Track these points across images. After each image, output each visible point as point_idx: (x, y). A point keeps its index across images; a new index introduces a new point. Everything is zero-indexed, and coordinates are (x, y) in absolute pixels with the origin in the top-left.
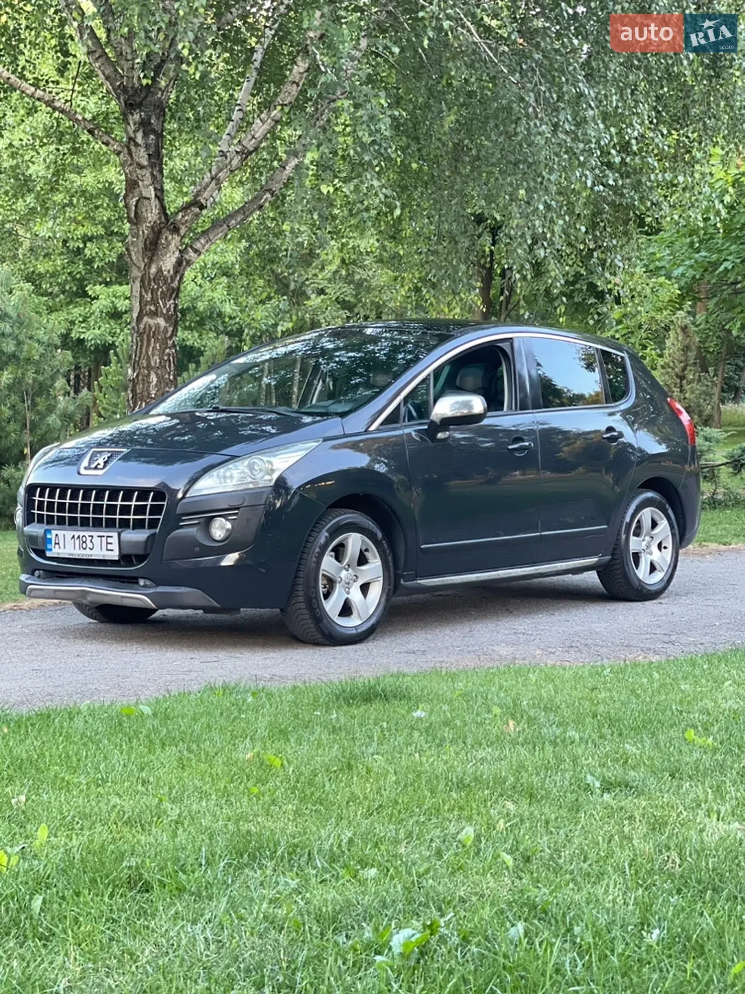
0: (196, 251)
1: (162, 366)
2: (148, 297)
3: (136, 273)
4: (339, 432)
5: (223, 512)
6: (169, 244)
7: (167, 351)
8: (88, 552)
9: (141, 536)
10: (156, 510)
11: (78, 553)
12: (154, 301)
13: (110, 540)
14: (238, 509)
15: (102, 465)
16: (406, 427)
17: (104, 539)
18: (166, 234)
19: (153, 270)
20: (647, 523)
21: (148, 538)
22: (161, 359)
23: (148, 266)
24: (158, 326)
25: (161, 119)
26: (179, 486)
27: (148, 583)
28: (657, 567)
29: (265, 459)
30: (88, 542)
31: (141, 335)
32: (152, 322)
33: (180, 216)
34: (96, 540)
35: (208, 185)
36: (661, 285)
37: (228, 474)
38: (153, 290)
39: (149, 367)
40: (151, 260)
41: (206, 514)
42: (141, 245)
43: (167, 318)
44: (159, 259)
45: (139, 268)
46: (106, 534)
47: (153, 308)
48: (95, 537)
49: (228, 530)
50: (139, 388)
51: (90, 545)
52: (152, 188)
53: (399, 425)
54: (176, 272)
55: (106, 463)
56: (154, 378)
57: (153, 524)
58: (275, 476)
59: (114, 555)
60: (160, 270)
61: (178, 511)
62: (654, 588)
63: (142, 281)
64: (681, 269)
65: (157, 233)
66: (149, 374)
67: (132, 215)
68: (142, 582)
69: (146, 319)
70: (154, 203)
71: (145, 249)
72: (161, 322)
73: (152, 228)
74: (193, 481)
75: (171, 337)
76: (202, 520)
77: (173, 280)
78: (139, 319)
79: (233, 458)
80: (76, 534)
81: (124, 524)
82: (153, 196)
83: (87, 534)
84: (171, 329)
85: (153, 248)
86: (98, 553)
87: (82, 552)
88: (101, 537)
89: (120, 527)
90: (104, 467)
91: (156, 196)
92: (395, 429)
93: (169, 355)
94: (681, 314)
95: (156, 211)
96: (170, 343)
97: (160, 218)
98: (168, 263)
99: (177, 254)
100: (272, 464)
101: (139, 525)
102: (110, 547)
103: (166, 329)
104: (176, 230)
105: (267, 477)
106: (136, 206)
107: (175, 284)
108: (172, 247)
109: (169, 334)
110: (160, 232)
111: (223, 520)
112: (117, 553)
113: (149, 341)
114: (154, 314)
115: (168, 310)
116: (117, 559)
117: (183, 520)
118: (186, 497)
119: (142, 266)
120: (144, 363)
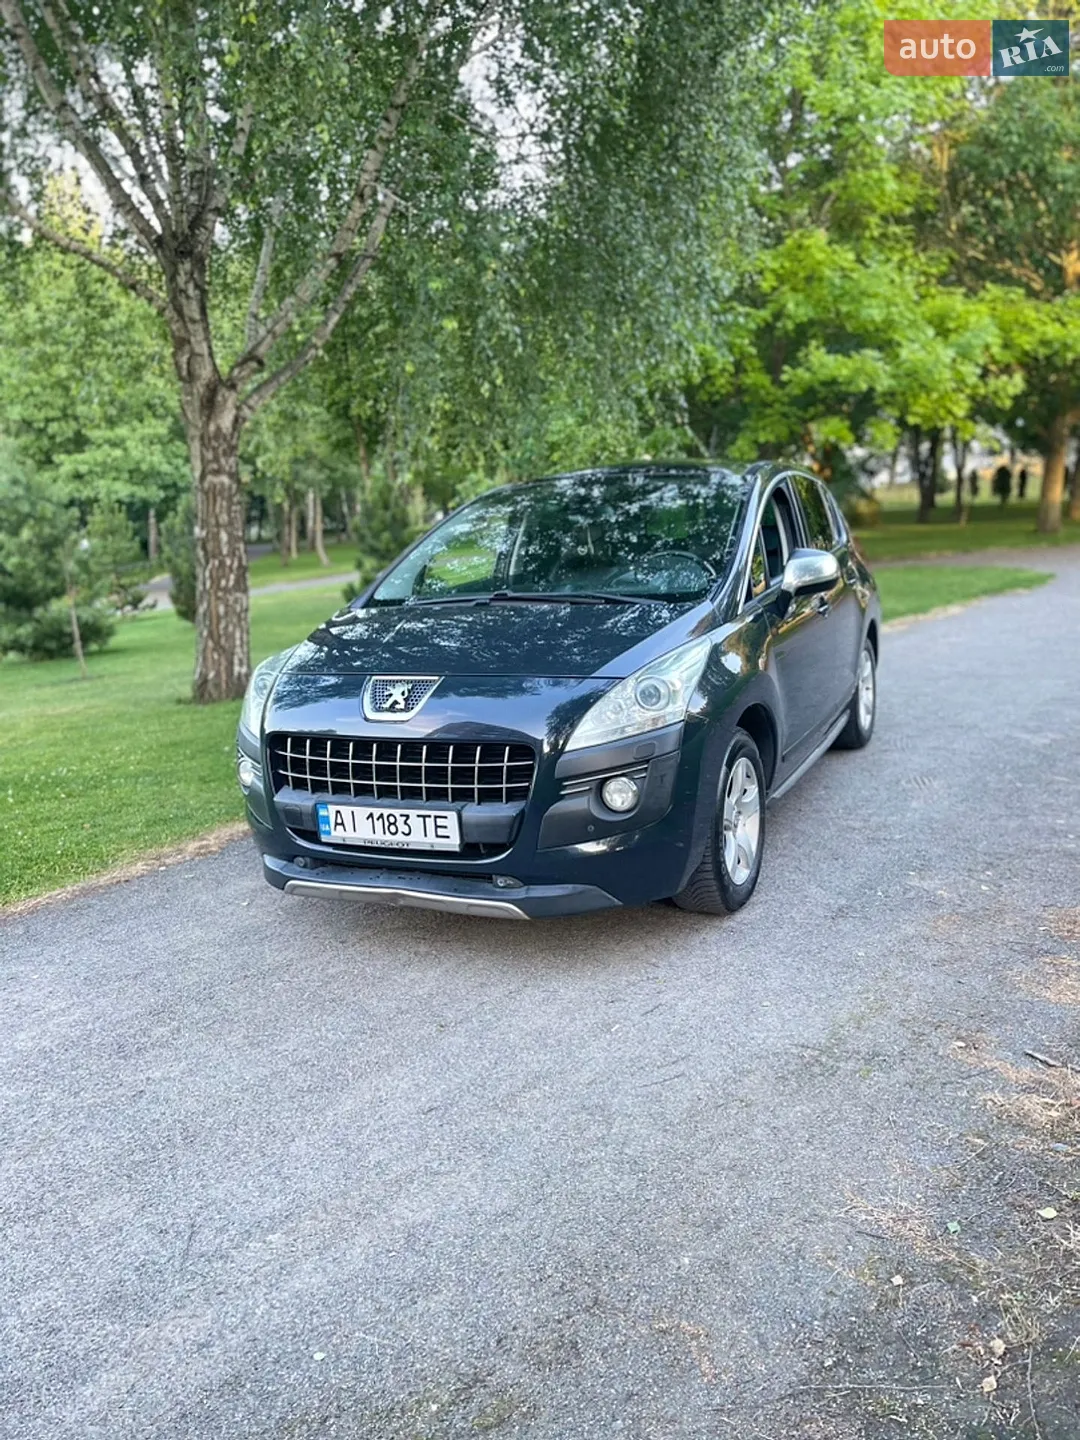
0: (250, 408)
1: (231, 523)
2: (210, 455)
3: (193, 432)
5: (625, 769)
6: (225, 401)
7: (235, 508)
8: (400, 837)
10: (517, 773)
11: (381, 837)
12: (216, 459)
13: (441, 822)
14: (647, 761)
15: (403, 703)
16: (760, 601)
17: (430, 822)
18: (222, 391)
19: (212, 428)
21: (514, 818)
22: (229, 516)
23: (207, 424)
24: (222, 484)
27: (510, 882)
30: (400, 823)
31: (206, 493)
32: (216, 480)
33: (236, 372)
34: (416, 823)
35: (264, 339)
38: (214, 448)
39: (218, 525)
40: (209, 418)
41: (600, 773)
42: (197, 404)
43: (232, 477)
44: (217, 417)
45: (196, 427)
46: (433, 813)
47: (215, 466)
48: (412, 817)
49: (632, 795)
50: (210, 546)
51: (403, 828)
52: (203, 345)
54: (234, 430)
55: (408, 700)
56: (224, 536)
57: (515, 795)
58: (683, 704)
59: (454, 843)
60: (219, 429)
61: (558, 774)
63: (202, 438)
65: (212, 390)
66: (218, 533)
67: (184, 373)
68: (501, 882)
69: (210, 478)
70: (207, 360)
71: (202, 406)
72: (225, 479)
73: (207, 386)
74: (570, 726)
75: (236, 494)
76: (589, 786)
77: (231, 437)
78: (203, 477)
80: (377, 811)
81: (463, 796)
82: (207, 352)
83: (397, 812)
84: (235, 486)
85: (210, 405)
86: (420, 840)
87: (388, 837)
88: (424, 817)
89: (457, 802)
90: (405, 706)
92: (755, 606)
95: (209, 368)
96: (235, 500)
97: (213, 378)
98: (226, 421)
99: (234, 412)
101: (488, 796)
102: (441, 832)
103: (230, 488)
104: (232, 387)
105: (672, 706)
106: (189, 363)
107: (237, 442)
108: (230, 403)
109: (234, 491)
110: (216, 390)
111: (621, 780)
112: (457, 841)
113: (215, 501)
114: (217, 472)
115: (231, 468)
116: (457, 849)
117: (565, 787)
118: (567, 748)
119: (200, 425)
120: (213, 521)
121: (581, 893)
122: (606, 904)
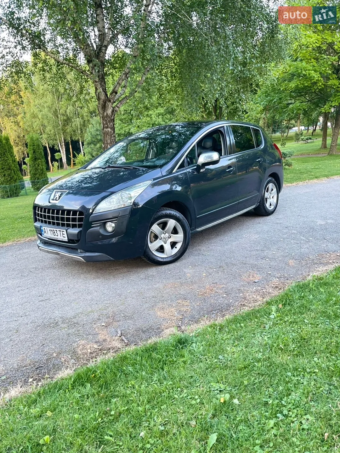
0: (118, 107)
1: (111, 143)
2: (105, 122)
3: (101, 115)
4: (160, 175)
5: (111, 220)
6: (108, 106)
7: (112, 138)
8: (56, 237)
9: (75, 231)
10: (80, 220)
11: (53, 237)
12: (107, 124)
13: (63, 233)
14: (117, 218)
15: (58, 198)
16: (187, 168)
17: (61, 232)
18: (107, 103)
19: (105, 114)
20: (270, 189)
21: (78, 232)
22: (110, 141)
23: (104, 113)
24: (108, 131)
25: (103, 66)
26: (90, 206)
27: (82, 251)
28: (272, 204)
29: (127, 192)
30: (56, 233)
31: (104, 134)
32: (107, 130)
33: (111, 96)
34: (59, 233)
36: (258, 107)
37: (112, 200)
38: (106, 120)
39: (107, 144)
40: (104, 111)
41: (103, 220)
42: (101, 107)
43: (111, 128)
44: (107, 111)
46: (62, 230)
47: (106, 126)
48: (58, 231)
49: (113, 227)
51: (56, 234)
52: (101, 88)
53: (185, 168)
54: (112, 114)
55: (60, 197)
57: (80, 226)
58: (133, 201)
59: (66, 239)
60: (107, 114)
61: (90, 220)
62: (272, 210)
63: (103, 118)
64: (263, 102)
65: (105, 103)
67: (97, 98)
68: (79, 251)
69: (105, 129)
70: (103, 93)
72: (109, 130)
73: (103, 101)
74: (97, 204)
75: (113, 134)
76: (101, 224)
77: (111, 117)
78: (103, 129)
79: (112, 193)
80: (51, 229)
81: (68, 225)
82: (102, 91)
83: (55, 229)
84: (112, 132)
85: (104, 107)
86: (60, 238)
87: (54, 236)
89: (67, 227)
90: (59, 199)
91: (103, 91)
92: (184, 170)
93: (113, 139)
94: (263, 115)
95: (104, 96)
96: (113, 136)
97: (105, 98)
98: (109, 111)
99: (112, 108)
100: (130, 195)
101: (74, 226)
102: (64, 236)
104: (110, 101)
105: (129, 201)
107: (112, 118)
108: (110, 106)
109: (112, 133)
110: (106, 102)
111: (110, 223)
113: (106, 136)
114: (107, 127)
115: (111, 126)
116: (67, 241)
117: (93, 224)
118: (94, 213)
119: (102, 113)
120: (106, 142)
121: (99, 255)
122: (109, 259)
